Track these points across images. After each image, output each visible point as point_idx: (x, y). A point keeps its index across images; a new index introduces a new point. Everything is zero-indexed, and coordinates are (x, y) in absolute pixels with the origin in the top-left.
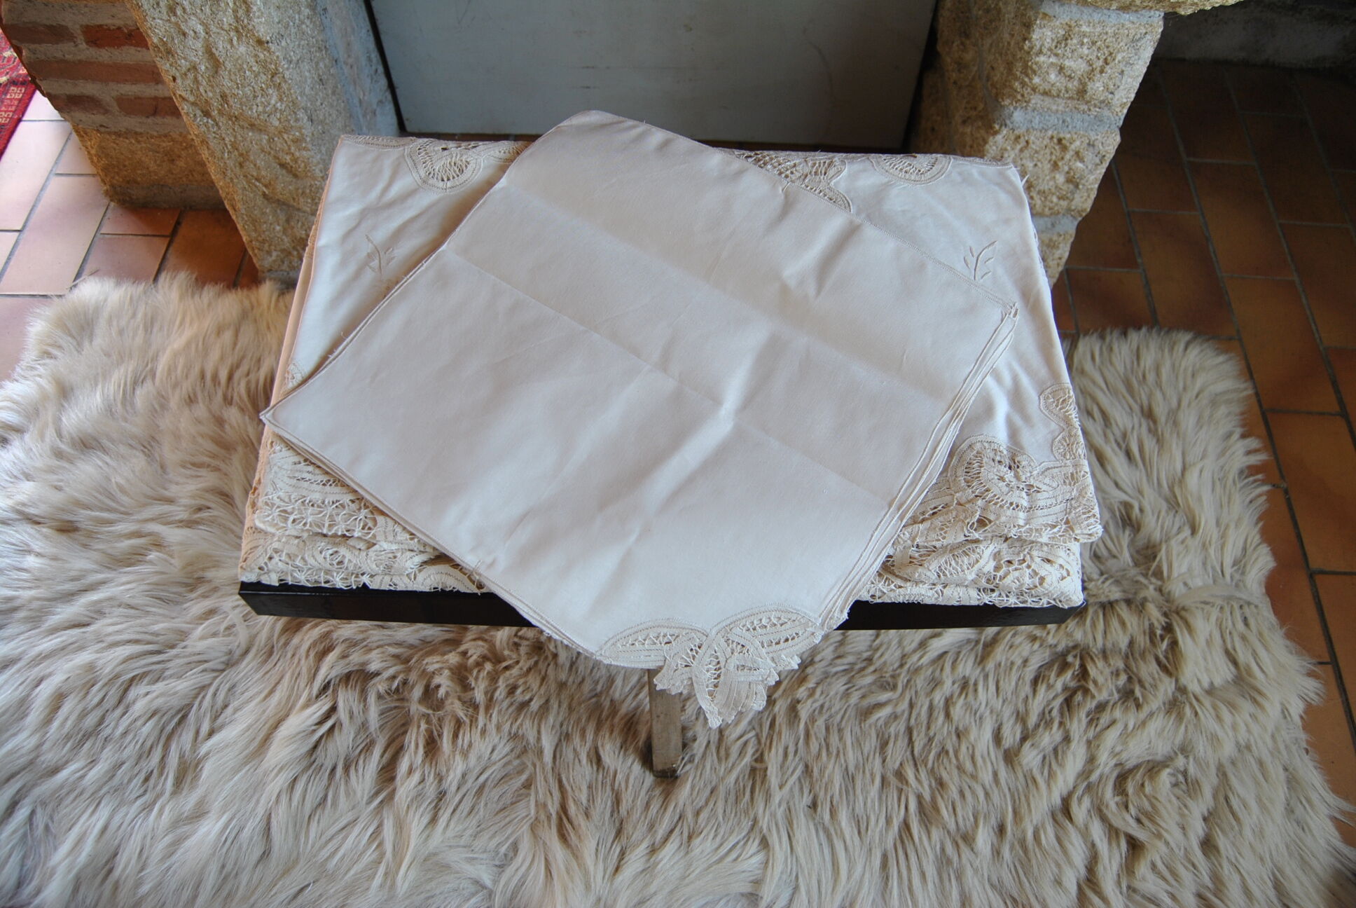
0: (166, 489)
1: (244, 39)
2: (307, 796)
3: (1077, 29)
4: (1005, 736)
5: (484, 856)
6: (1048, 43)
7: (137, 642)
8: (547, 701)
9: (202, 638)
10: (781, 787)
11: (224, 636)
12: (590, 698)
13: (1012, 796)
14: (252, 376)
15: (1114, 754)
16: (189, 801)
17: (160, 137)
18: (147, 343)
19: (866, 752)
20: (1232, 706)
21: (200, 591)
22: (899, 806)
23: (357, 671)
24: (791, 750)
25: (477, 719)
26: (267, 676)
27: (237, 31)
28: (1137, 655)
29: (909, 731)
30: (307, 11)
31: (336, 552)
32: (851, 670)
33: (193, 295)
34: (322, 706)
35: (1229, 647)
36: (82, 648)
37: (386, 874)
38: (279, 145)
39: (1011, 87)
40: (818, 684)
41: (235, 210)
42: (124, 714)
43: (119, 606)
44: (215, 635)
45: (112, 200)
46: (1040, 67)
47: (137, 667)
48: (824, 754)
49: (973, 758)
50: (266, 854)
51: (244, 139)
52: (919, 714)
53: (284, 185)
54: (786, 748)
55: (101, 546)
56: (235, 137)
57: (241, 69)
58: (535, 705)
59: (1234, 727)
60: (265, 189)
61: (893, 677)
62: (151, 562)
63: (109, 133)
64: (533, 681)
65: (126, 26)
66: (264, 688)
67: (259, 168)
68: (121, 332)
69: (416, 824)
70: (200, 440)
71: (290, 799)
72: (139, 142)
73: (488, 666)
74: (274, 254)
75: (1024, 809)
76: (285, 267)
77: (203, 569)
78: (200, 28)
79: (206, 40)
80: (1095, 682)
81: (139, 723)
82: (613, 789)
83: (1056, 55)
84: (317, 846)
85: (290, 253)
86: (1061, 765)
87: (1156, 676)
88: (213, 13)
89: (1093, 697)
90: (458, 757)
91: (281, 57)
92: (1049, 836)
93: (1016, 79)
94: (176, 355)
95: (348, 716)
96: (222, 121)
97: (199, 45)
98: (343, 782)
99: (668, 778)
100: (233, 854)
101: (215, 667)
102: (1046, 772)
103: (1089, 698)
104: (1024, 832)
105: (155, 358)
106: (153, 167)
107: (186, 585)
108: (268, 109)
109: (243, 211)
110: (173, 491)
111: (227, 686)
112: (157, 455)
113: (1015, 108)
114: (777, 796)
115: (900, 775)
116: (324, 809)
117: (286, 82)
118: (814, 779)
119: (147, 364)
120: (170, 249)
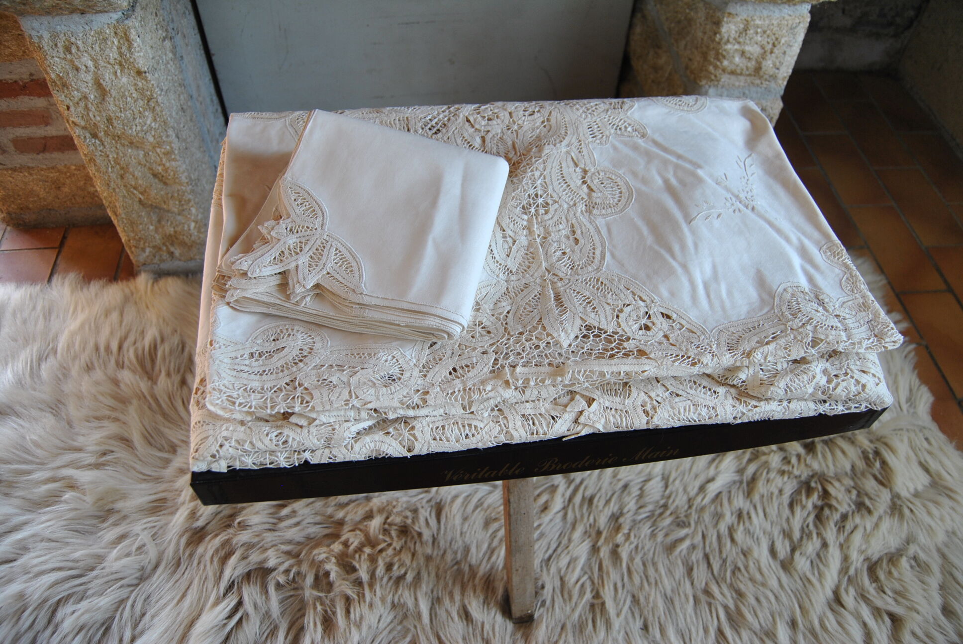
0: (74, 440)
1: (126, 71)
3: (752, 23)
4: (778, 551)
6: (733, 34)
7: (60, 569)
8: (419, 573)
9: (118, 559)
10: (618, 615)
11: (136, 555)
12: (453, 566)
13: (796, 596)
14: (139, 345)
15: (861, 552)
17: (49, 169)
18: (47, 327)
19: (677, 578)
20: (936, 503)
21: (111, 521)
22: (712, 617)
23: (256, 569)
24: (619, 585)
25: (364, 595)
26: (178, 584)
27: (121, 64)
28: (859, 475)
29: (707, 557)
30: (170, 55)
31: (280, 433)
32: (653, 515)
33: (82, 289)
34: (231, 602)
35: (923, 461)
36: (10, 581)
38: (153, 158)
39: (707, 70)
40: (630, 530)
41: (117, 216)
42: (54, 633)
43: (42, 541)
44: (128, 555)
45: (8, 225)
46: (728, 53)
47: (62, 591)
48: (646, 584)
49: (760, 570)
51: (125, 155)
52: (711, 543)
53: (156, 192)
54: (615, 585)
55: (21, 493)
56: (118, 154)
57: (124, 96)
58: (409, 577)
59: (942, 519)
60: (141, 196)
61: (686, 516)
62: (66, 502)
63: (7, 170)
64: (406, 558)
65: (21, 79)
66: (176, 595)
67: (137, 178)
68: (25, 322)
70: (101, 398)
72: (31, 174)
73: (367, 550)
74: (148, 250)
75: (807, 604)
77: (112, 502)
78: (90, 64)
79: (95, 73)
80: (836, 499)
81: (69, 638)
82: (483, 639)
83: (739, 43)
85: (160, 249)
86: (826, 565)
87: (877, 489)
88: (101, 49)
89: (836, 510)
90: (353, 629)
91: (155, 85)
92: (831, 622)
93: (710, 63)
94: (73, 335)
95: (253, 608)
96: (107, 141)
97: (89, 78)
99: (525, 622)
101: (130, 583)
102: (816, 572)
103: (834, 512)
104: (811, 623)
105: (56, 338)
106: (42, 194)
107: (99, 517)
108: (145, 128)
109: (123, 216)
110: (80, 441)
111: (143, 597)
112: (63, 414)
113: (710, 87)
114: (617, 623)
115: (707, 592)
117: (159, 105)
118: (642, 605)
119: (49, 345)
120: (60, 258)
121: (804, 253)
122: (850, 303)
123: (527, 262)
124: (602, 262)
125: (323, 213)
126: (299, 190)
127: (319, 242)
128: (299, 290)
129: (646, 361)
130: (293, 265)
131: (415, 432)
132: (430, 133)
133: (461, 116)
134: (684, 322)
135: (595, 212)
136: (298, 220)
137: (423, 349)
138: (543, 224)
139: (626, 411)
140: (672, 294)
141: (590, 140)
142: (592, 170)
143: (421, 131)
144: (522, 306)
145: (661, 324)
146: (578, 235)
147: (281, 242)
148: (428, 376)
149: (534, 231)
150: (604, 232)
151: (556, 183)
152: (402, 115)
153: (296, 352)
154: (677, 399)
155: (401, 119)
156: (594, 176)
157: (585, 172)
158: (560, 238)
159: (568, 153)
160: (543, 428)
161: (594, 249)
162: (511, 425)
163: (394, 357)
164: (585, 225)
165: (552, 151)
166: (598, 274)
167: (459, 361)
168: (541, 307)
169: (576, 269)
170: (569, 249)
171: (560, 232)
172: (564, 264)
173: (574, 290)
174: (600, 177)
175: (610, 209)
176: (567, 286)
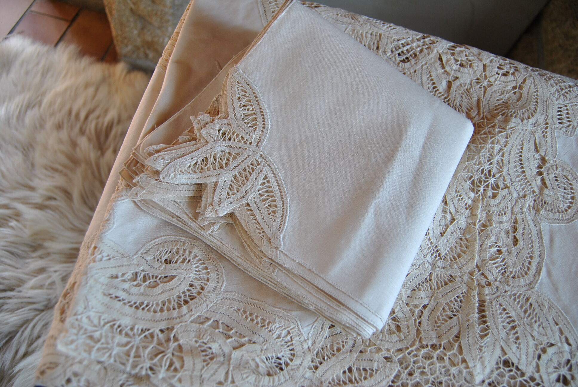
0: (31, 180)
9: (33, 288)
11: (47, 289)
14: (100, 120)
18: (41, 83)
21: (38, 253)
33: (76, 60)
41: (111, 14)
44: (41, 287)
53: (145, 6)
60: (132, 6)
62: (12, 227)
68: (27, 73)
70: (59, 154)
74: (129, 47)
76: (135, 56)
77: (44, 240)
85: (139, 49)
94: (57, 95)
101: (38, 308)
105: (44, 94)
107: (31, 246)
109: (116, 16)
110: (35, 183)
111: (43, 323)
112: (31, 157)
120: (69, 29)
123: (459, 248)
124: (536, 278)
125: (264, 127)
126: (247, 88)
127: (249, 161)
128: (210, 215)
130: (213, 180)
132: (398, 59)
133: (435, 51)
135: (542, 212)
136: (235, 125)
137: (322, 328)
138: (488, 209)
141: (557, 125)
142: (551, 162)
143: (390, 53)
144: (441, 304)
146: (519, 234)
147: (209, 146)
148: (320, 369)
149: (476, 215)
150: (546, 239)
151: (512, 165)
152: (376, 30)
153: (184, 287)
155: (374, 34)
156: (551, 169)
157: (543, 160)
158: (500, 232)
159: (533, 133)
161: (531, 257)
163: (289, 333)
164: (528, 225)
165: (517, 126)
166: (529, 292)
167: (358, 359)
168: (462, 316)
169: (508, 276)
170: (506, 249)
171: (501, 225)
172: (496, 265)
173: (501, 305)
174: (557, 172)
175: (558, 214)
176: (494, 296)
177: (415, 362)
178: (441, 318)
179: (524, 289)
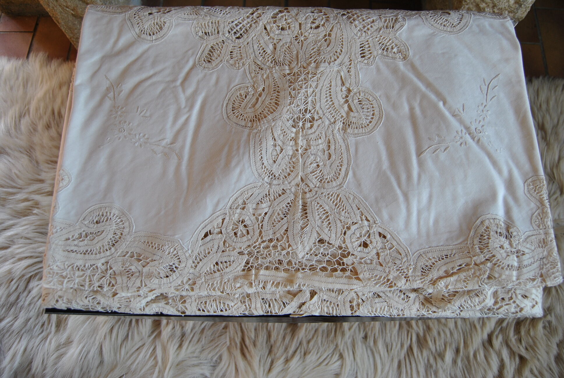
0: (39, 175)
2: (119, 336)
5: (206, 361)
7: (31, 257)
10: (350, 329)
16: (63, 337)
22: (407, 338)
36: (5, 261)
37: (159, 372)
42: (28, 295)
43: (21, 238)
45: (2, 12)
47: (33, 270)
50: (102, 362)
55: (10, 206)
60: (72, 12)
62: (36, 214)
69: (172, 349)
71: (111, 337)
81: (36, 299)
84: (126, 358)
94: (39, 101)
98: (136, 327)
100: (86, 363)
104: (468, 353)
105: (29, 103)
109: (63, 24)
110: (43, 176)
112: (34, 156)
114: (348, 334)
116: (127, 341)
118: (366, 325)
119: (26, 106)
120: (34, 39)
121: (510, 185)
122: (534, 237)
123: (288, 169)
124: (345, 180)
129: (356, 281)
131: (186, 305)
132: (234, 37)
133: (261, 23)
134: (394, 243)
135: (349, 130)
137: (197, 241)
139: (338, 305)
140: (391, 218)
141: (360, 59)
142: (355, 90)
143: (228, 34)
144: (276, 211)
145: (377, 242)
146: (332, 150)
148: (198, 267)
150: (352, 150)
151: (323, 101)
152: (214, 19)
153: (111, 236)
154: (377, 300)
155: (214, 22)
156: (355, 96)
158: (317, 151)
159: (339, 72)
160: (275, 310)
161: (341, 165)
162: (253, 306)
163: (175, 249)
164: (339, 142)
165: (326, 69)
166: (339, 190)
167: (221, 256)
168: (290, 216)
169: (324, 182)
170: (322, 163)
171: (318, 147)
172: (316, 176)
173: (318, 203)
174: (360, 97)
175: (361, 129)
176: (314, 198)
177: (258, 252)
178: (276, 220)
179: (336, 189)
